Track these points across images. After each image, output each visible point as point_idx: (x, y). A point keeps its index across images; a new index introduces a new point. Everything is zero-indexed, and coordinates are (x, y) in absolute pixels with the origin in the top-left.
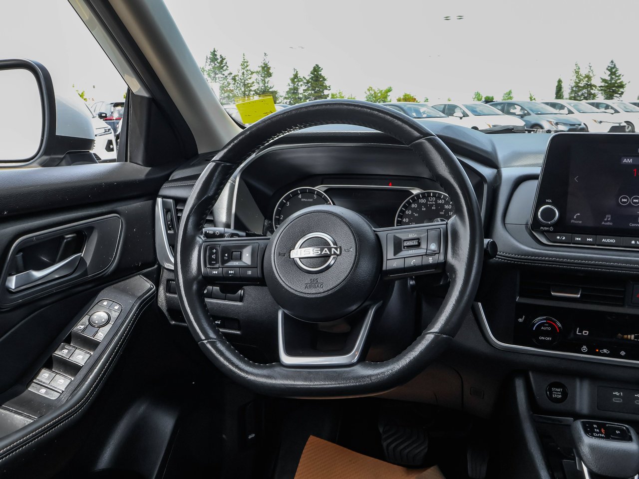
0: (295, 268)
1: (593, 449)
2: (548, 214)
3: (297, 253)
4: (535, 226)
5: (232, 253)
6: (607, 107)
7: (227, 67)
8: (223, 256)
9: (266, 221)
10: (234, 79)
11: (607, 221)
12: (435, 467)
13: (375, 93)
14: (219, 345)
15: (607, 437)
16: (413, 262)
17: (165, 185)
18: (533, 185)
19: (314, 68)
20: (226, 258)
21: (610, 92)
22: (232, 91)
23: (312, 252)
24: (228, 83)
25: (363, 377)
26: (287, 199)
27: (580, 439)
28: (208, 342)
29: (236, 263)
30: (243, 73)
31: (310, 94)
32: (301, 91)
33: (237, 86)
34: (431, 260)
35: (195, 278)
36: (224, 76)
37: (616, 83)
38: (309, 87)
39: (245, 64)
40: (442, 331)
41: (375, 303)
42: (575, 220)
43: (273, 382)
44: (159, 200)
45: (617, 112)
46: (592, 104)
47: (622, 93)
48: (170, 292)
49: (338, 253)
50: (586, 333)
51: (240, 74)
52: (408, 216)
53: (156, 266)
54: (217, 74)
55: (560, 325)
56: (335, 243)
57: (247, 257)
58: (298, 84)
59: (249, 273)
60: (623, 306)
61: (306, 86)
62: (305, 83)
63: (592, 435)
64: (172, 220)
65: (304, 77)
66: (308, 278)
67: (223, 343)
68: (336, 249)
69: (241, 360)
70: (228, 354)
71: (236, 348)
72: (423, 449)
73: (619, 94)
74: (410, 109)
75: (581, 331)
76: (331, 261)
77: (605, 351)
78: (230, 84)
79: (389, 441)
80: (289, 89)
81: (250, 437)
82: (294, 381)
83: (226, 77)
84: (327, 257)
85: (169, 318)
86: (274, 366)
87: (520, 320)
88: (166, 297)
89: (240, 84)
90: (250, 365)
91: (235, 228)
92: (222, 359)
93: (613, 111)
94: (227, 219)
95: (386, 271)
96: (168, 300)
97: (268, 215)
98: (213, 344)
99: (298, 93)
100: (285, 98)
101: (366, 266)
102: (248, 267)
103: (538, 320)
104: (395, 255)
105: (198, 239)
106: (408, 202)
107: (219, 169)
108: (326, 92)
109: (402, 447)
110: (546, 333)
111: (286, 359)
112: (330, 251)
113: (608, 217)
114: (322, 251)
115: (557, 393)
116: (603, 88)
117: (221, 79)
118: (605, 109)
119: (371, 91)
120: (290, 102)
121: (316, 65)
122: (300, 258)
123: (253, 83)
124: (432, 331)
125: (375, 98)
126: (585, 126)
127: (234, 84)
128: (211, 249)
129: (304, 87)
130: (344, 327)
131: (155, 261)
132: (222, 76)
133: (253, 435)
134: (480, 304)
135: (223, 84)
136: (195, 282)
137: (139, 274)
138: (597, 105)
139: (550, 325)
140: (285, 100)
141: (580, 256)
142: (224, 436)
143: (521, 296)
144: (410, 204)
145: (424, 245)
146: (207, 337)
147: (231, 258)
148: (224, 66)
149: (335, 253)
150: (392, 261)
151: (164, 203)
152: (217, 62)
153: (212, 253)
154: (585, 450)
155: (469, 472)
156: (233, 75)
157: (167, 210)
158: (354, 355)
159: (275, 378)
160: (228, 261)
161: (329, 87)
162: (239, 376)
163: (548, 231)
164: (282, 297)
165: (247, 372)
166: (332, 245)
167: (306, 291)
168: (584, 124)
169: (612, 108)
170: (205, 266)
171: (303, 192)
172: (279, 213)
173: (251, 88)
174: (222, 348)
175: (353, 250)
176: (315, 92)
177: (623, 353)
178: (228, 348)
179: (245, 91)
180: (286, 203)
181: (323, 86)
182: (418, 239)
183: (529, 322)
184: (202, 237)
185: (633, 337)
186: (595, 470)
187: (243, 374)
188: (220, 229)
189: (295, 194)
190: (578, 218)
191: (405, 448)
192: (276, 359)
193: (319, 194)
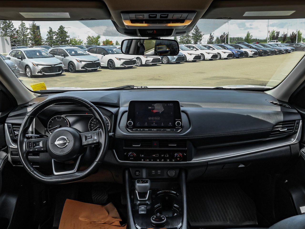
0: (56, 147)
1: (139, 186)
2: (130, 123)
3: (57, 143)
4: (127, 126)
5: (36, 143)
6: (194, 47)
7: (13, 26)
8: (33, 145)
9: (45, 128)
10: (17, 32)
11: (146, 124)
12: (111, 203)
13: (92, 39)
14: (35, 172)
15: (142, 183)
16: (90, 142)
17: (8, 119)
18: (126, 114)
19: (60, 27)
20: (34, 145)
21: (196, 39)
22: (16, 38)
23: (61, 142)
24: (14, 34)
25: (78, 176)
26: (52, 120)
27: (136, 184)
28: (31, 171)
29: (38, 147)
30: (22, 29)
31: (59, 40)
32: (54, 37)
33: (19, 36)
34: (95, 142)
35: (25, 152)
36: (12, 31)
37: (198, 35)
38: (58, 36)
39: (23, 25)
40: (99, 161)
41: (81, 155)
42: (138, 124)
43: (52, 180)
44: (6, 124)
45: (197, 50)
46: (187, 46)
47: (201, 40)
48: (13, 156)
49: (69, 142)
50: (143, 156)
51: (20, 30)
52: (93, 124)
53: (6, 147)
54: (8, 29)
55: (135, 155)
56: (68, 139)
57: (41, 144)
58: (52, 35)
59: (42, 149)
60: (151, 147)
61: (56, 36)
62: (56, 34)
63: (139, 183)
64: (11, 131)
65: (55, 31)
66: (60, 150)
67: (36, 171)
68: (68, 141)
69: (42, 175)
70: (37, 174)
71: (40, 172)
72: (106, 198)
73: (200, 40)
74: (108, 49)
75: (141, 155)
76: (67, 144)
77: (148, 160)
78: (15, 35)
79: (94, 196)
80: (48, 37)
81: (44, 202)
82: (58, 179)
83: (13, 31)
84: (66, 143)
85: (12, 164)
86: (52, 176)
87: (125, 154)
88: (11, 157)
89: (21, 35)
90: (45, 176)
91: (35, 134)
92: (36, 176)
93: (196, 49)
94: (32, 130)
95: (83, 145)
96: (12, 158)
97: (46, 126)
98: (33, 172)
99: (53, 39)
100: (46, 42)
101: (77, 144)
102: (42, 148)
103: (130, 153)
104: (85, 141)
105: (25, 140)
106: (93, 119)
107: (30, 118)
108: (67, 39)
109: (99, 198)
110: (132, 157)
111: (56, 173)
112: (66, 141)
113: (146, 123)
114: (64, 142)
115: (137, 173)
116: (193, 37)
117: (10, 32)
118: (193, 48)
119: (90, 39)
120: (49, 43)
121: (61, 26)
122: (58, 144)
123: (28, 34)
124: (96, 161)
125: (92, 41)
126: (184, 56)
127: (17, 35)
128: (29, 143)
129: (55, 36)
130: (72, 162)
131: (6, 145)
132: (10, 30)
133: (45, 202)
134: (114, 150)
135: (11, 34)
136: (25, 154)
137: (1, 151)
138: (189, 47)
139: (133, 155)
140: (46, 43)
141: (139, 135)
142: (34, 203)
143: (125, 147)
144: (93, 120)
145: (93, 138)
146: (31, 170)
147: (36, 145)
148: (11, 25)
149: (68, 142)
150: (85, 142)
151: (8, 125)
152: (7, 24)
153: (29, 144)
154: (137, 187)
155: (122, 203)
156: (16, 30)
157: (9, 128)
158: (75, 170)
159: (53, 179)
160: (35, 146)
161: (69, 37)
162: (42, 180)
163: (131, 128)
164: (53, 156)
165: (44, 179)
166: (67, 140)
167: (60, 153)
168: (184, 55)
169: (196, 48)
170: (28, 148)
171: (57, 117)
172: (49, 125)
173: (27, 37)
174: (36, 173)
175: (73, 141)
176: (61, 39)
177: (152, 160)
178: (37, 172)
179: (24, 38)
180: (52, 121)
181: (65, 36)
182: (91, 136)
183: (127, 154)
184: (26, 139)
185: (154, 155)
186: (139, 191)
187: (43, 179)
188: (30, 135)
189: (55, 118)
190: (139, 124)
191: (100, 198)
192: (52, 174)
193: (63, 118)
